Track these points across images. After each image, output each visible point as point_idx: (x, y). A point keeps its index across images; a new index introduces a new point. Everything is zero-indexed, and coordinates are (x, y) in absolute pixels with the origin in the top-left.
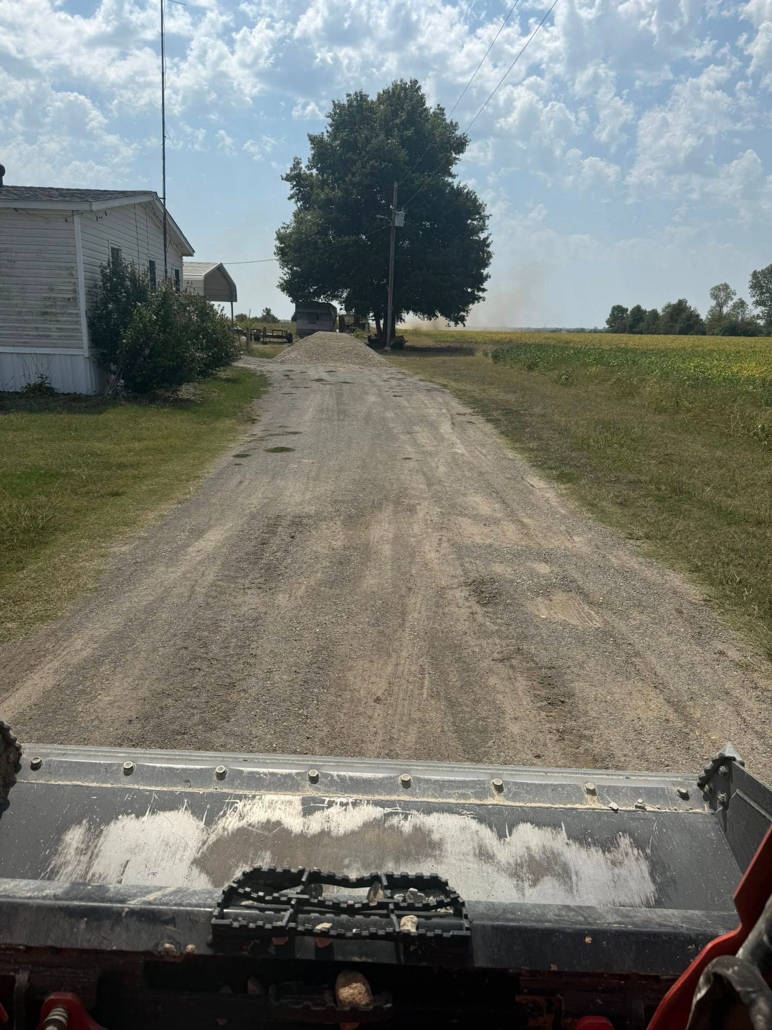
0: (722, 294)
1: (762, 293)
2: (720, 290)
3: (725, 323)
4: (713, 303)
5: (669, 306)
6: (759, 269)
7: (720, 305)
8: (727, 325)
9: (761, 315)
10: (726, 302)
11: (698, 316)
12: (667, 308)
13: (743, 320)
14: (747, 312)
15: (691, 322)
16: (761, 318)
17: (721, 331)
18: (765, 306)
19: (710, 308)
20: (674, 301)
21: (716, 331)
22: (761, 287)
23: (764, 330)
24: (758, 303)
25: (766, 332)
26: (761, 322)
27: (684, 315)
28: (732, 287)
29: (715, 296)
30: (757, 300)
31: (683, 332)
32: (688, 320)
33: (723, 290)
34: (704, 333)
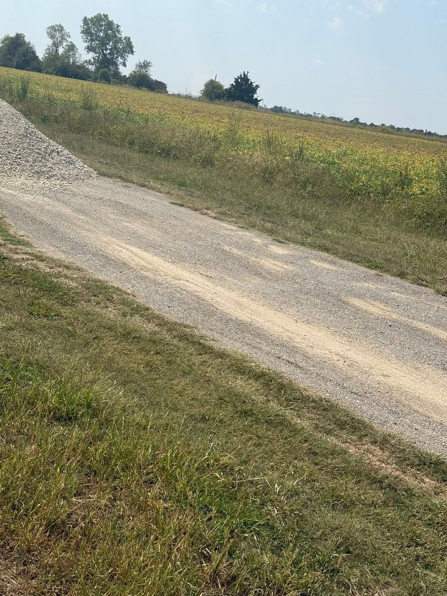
0: (58, 34)
1: (92, 40)
2: (55, 30)
3: (58, 63)
4: (50, 42)
5: (7, 39)
6: (89, 17)
7: (56, 45)
8: (59, 65)
9: (92, 61)
10: (61, 42)
11: (34, 53)
12: (5, 40)
13: (74, 62)
14: (77, 56)
15: (28, 58)
16: (92, 64)
17: (54, 70)
18: (96, 53)
19: (47, 47)
20: (13, 35)
21: (50, 70)
22: (92, 35)
23: (92, 75)
24: (90, 49)
25: (94, 78)
26: (92, 68)
27: (21, 50)
28: (67, 29)
29: (52, 37)
30: (88, 46)
31: (19, 67)
32: (25, 55)
33: (59, 30)
34: (39, 71)
